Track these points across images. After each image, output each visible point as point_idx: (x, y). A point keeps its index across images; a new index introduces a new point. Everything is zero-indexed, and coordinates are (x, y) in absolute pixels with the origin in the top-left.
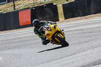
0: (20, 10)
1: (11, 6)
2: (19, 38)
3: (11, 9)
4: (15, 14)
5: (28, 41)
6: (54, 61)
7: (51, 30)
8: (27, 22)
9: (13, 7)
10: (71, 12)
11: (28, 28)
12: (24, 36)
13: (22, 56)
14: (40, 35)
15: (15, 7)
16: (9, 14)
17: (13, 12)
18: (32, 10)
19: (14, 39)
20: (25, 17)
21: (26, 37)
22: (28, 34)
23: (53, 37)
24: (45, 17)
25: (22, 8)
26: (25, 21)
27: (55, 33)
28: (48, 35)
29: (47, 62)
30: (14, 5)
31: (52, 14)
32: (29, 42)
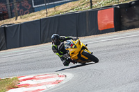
0: (99, 9)
1: (87, 3)
3: (87, 8)
4: (93, 14)
8: (108, 25)
9: (90, 4)
11: (110, 33)
15: (92, 4)
16: (84, 14)
17: (89, 12)
18: (116, 9)
20: (107, 19)
22: (110, 42)
25: (102, 6)
26: (106, 24)
29: (136, 80)
30: (91, 2)
32: (111, 53)
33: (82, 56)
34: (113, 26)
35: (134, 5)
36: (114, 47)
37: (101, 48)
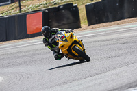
0: (28, 13)
1: (16, 7)
2: (27, 51)
3: (16, 12)
4: (22, 18)
5: (38, 54)
6: (74, 83)
7: (66, 40)
9: (18, 8)
10: (97, 15)
12: (34, 47)
13: (31, 75)
14: (52, 47)
15: (21, 9)
16: (13, 18)
17: (19, 16)
18: (44, 13)
19: (20, 52)
20: (35, 23)
21: (36, 50)
22: (39, 46)
23: (69, 49)
25: (30, 10)
26: (35, 28)
27: (72, 44)
28: (62, 46)
29: (64, 83)
30: (20, 6)
31: (71, 18)
32: (40, 57)
35: (62, 9)
36: (43, 51)
37: (30, 51)
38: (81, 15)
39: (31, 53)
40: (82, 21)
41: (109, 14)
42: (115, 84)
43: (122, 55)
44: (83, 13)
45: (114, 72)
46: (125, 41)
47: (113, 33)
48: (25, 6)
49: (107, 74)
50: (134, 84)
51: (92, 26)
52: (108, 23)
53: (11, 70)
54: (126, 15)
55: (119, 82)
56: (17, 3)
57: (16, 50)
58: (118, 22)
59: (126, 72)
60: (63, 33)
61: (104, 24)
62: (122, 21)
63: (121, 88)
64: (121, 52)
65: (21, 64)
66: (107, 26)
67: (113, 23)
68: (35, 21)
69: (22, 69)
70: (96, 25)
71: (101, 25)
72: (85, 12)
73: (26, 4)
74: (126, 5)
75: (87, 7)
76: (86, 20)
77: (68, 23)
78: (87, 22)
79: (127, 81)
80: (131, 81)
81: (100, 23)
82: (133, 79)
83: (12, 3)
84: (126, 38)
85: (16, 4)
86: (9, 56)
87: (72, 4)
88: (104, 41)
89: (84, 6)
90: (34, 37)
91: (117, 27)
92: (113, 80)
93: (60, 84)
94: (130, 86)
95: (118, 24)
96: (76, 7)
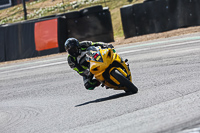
0: (37, 21)
1: (20, 12)
2: (35, 76)
3: (19, 19)
4: (28, 28)
5: (52, 80)
6: (104, 122)
7: (101, 60)
8: (50, 43)
9: (23, 13)
10: (138, 23)
12: (45, 71)
13: (41, 111)
14: (80, 69)
15: (26, 14)
16: (14, 28)
17: (23, 25)
18: (60, 20)
19: (26, 78)
20: (47, 35)
21: (50, 74)
24: (86, 34)
25: (40, 16)
26: (46, 41)
29: (90, 122)
30: (25, 10)
31: (100, 27)
32: (54, 84)
33: (112, 78)
34: (57, 45)
35: (87, 14)
36: (58, 75)
37: (39, 76)
38: (114, 23)
39: (41, 78)
40: (115, 32)
41: (155, 21)
42: (164, 124)
43: (173, 81)
44: (116, 20)
45: (162, 105)
46: (178, 61)
47: (161, 50)
48: (33, 10)
49: (152, 109)
50: (191, 124)
51: (131, 39)
52: (153, 35)
53: (11, 103)
54: (180, 22)
55: (170, 121)
56: (21, 5)
57: (19, 75)
58: (168, 32)
59: (180, 106)
60: (97, 48)
61: (148, 36)
62: (174, 31)
63: (173, 129)
64: (173, 76)
65: (27, 94)
66: (152, 38)
67: (160, 34)
68: (47, 32)
69: (29, 102)
70: (135, 38)
71: (144, 37)
72: (119, 18)
73: (34, 7)
74: (180, 9)
75: (123, 11)
76: (122, 31)
77: (96, 35)
78: (123, 34)
79: (182, 120)
80: (187, 119)
81: (141, 34)
82: (190, 116)
83: (13, 5)
84: (180, 56)
85: (20, 7)
86: (9, 83)
87: (101, 7)
88: (148, 60)
89: (119, 10)
90: (45, 54)
91: (166, 41)
92: (161, 118)
93: (84, 124)
94: (186, 126)
95: (168, 36)
96: (107, 11)
